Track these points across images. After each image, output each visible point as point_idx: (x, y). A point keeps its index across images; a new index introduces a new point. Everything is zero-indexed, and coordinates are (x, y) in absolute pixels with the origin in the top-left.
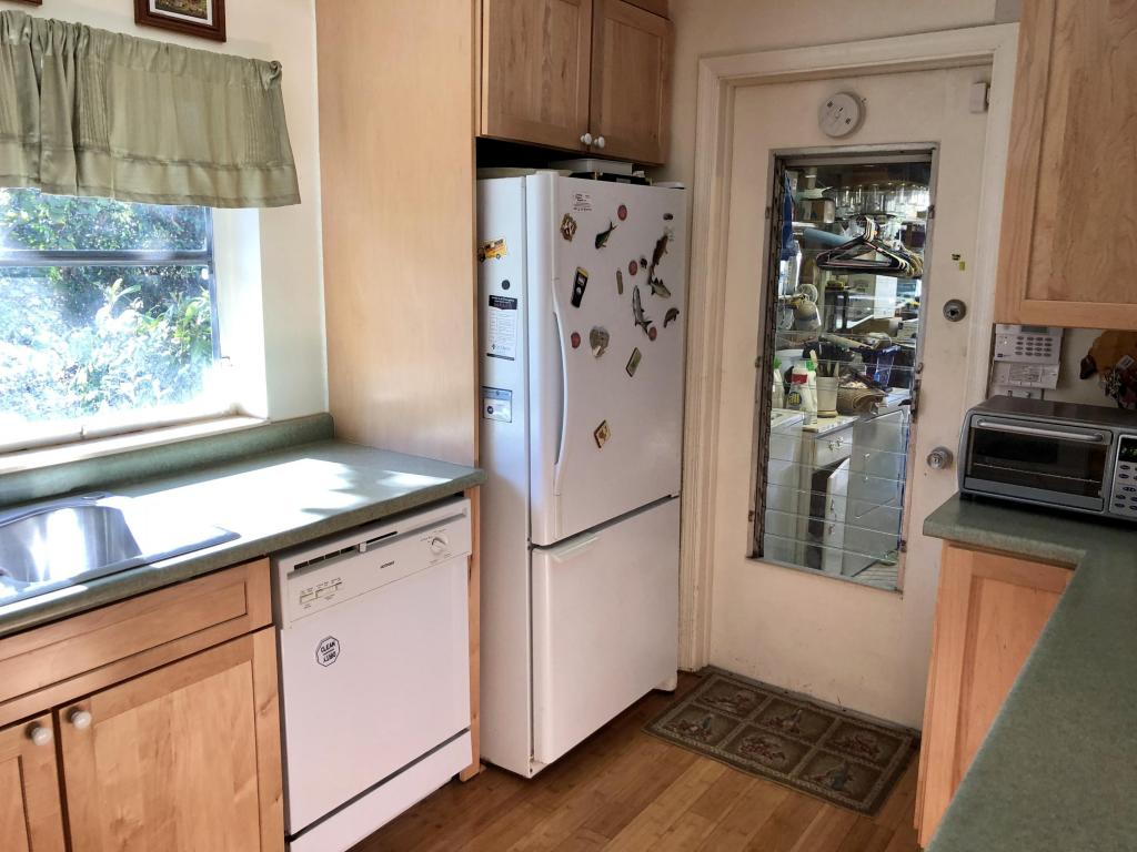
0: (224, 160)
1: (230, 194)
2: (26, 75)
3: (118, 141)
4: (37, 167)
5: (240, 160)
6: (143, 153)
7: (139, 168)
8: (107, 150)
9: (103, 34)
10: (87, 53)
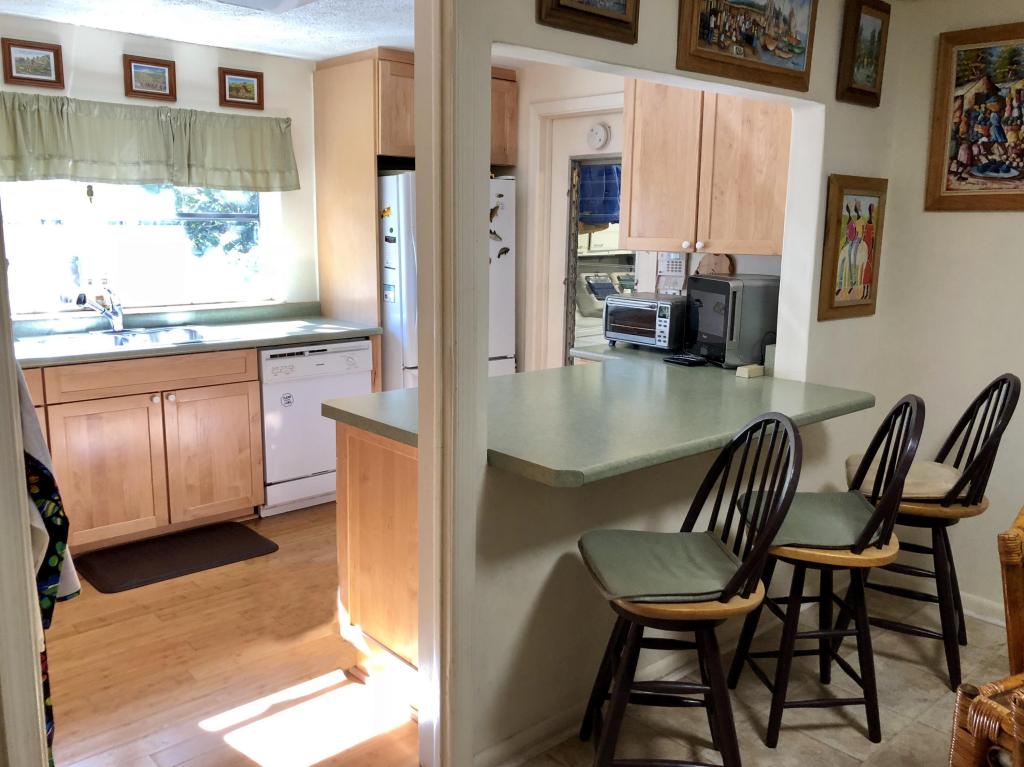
0: (260, 168)
1: (263, 186)
2: (168, 135)
3: (208, 161)
4: (172, 175)
5: (268, 168)
6: (219, 166)
7: (218, 173)
8: (203, 166)
9: (202, 113)
10: (195, 122)
